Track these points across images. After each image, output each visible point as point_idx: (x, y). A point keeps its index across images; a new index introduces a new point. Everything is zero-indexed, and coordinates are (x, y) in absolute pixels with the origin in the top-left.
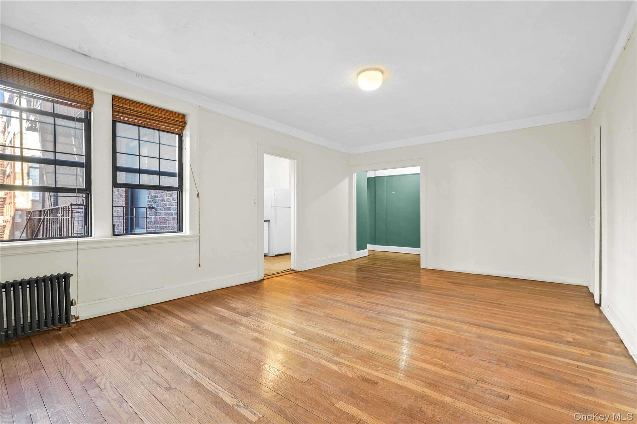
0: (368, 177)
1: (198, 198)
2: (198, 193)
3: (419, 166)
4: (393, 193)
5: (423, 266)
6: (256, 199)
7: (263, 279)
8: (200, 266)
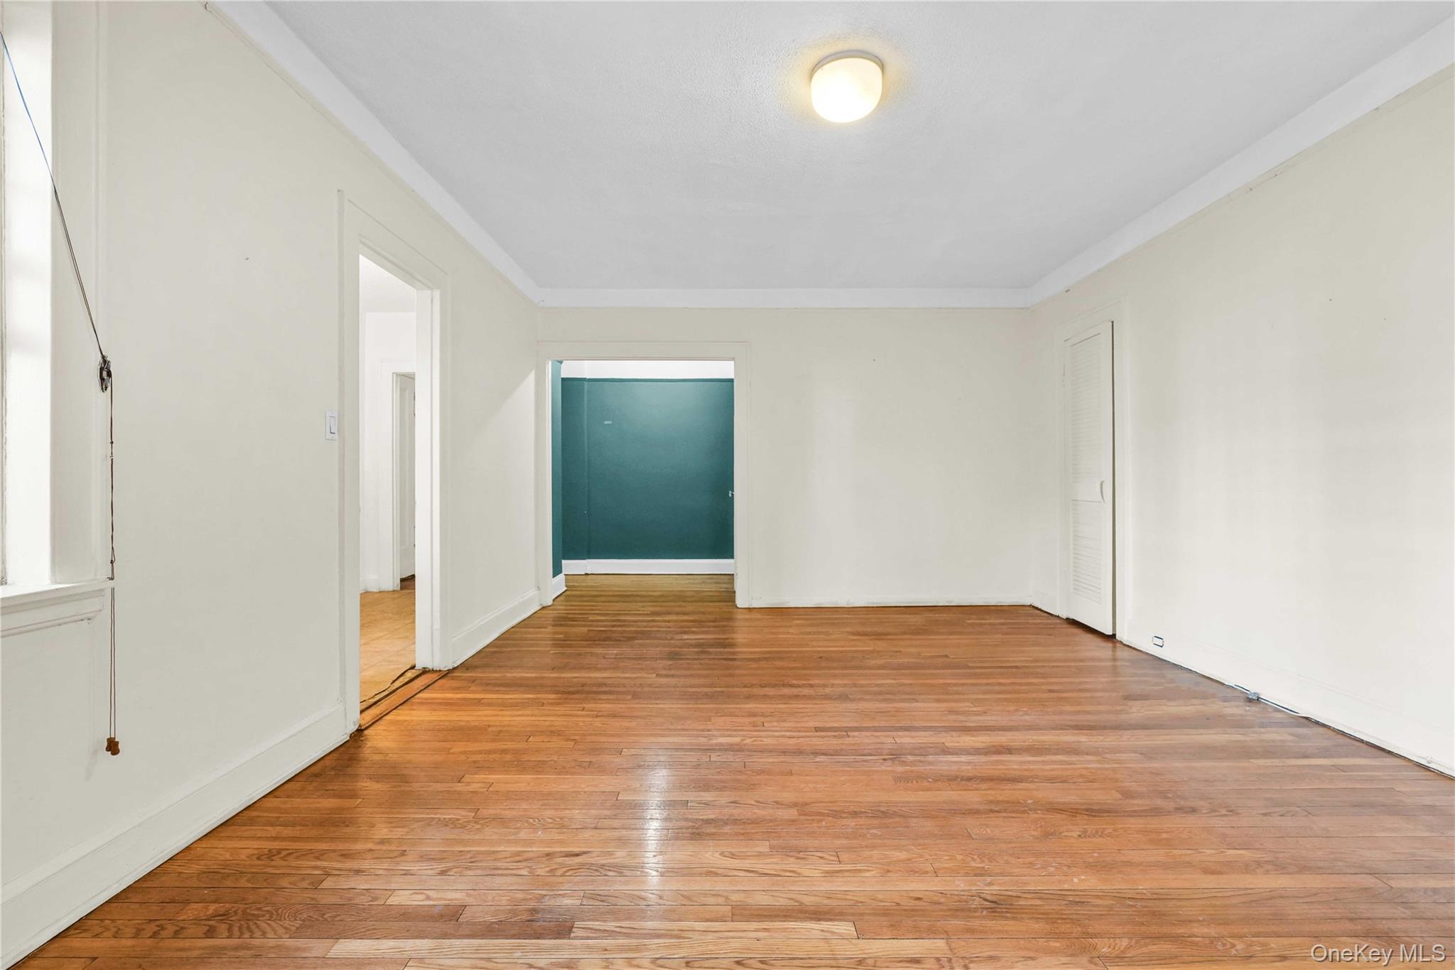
0: (562, 377)
1: (104, 388)
2: (103, 357)
3: (733, 359)
4: (606, 422)
5: (741, 601)
6: (335, 415)
7: (360, 731)
8: (113, 747)
